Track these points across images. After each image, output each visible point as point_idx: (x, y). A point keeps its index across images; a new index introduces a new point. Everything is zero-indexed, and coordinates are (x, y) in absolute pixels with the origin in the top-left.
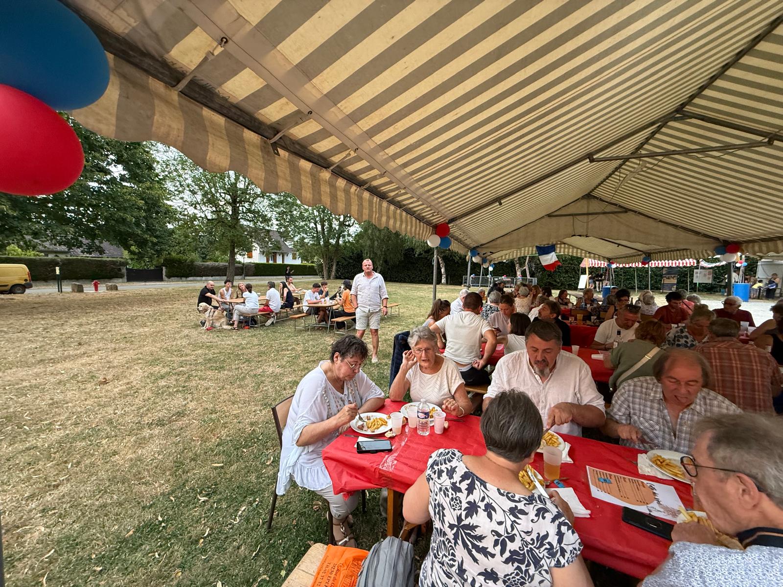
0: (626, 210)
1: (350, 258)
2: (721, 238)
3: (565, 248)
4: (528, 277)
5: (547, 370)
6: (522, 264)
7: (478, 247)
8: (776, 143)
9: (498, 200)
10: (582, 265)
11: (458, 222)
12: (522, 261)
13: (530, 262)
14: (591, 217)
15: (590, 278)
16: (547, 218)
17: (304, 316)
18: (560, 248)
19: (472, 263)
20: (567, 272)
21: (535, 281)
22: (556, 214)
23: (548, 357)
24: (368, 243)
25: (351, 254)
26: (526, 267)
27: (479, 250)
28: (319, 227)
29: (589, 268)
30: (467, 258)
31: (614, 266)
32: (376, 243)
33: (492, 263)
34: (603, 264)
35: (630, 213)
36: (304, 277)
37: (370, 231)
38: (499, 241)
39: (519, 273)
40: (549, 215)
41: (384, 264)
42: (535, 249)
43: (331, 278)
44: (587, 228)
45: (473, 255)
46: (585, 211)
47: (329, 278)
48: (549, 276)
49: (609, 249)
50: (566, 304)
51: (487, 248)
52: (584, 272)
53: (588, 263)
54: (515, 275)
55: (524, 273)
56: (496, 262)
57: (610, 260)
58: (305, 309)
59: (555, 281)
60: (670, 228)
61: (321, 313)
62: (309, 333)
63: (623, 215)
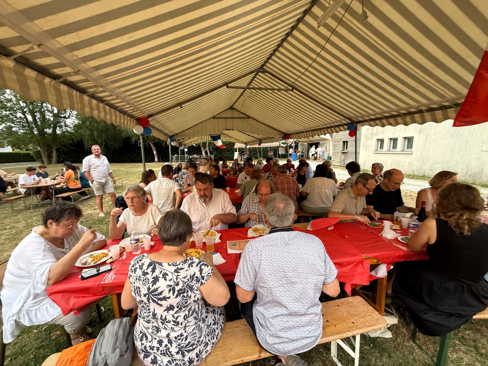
0: (249, 117)
1: (71, 145)
2: (284, 132)
3: (225, 137)
4: (209, 155)
5: (208, 199)
6: (205, 148)
7: (174, 135)
8: (294, 90)
9: (180, 104)
10: (235, 147)
11: (155, 117)
12: (204, 144)
13: (209, 145)
14: (234, 119)
15: (239, 154)
16: (212, 120)
17: (22, 197)
18: (223, 137)
19: (172, 146)
20: (228, 151)
21: (213, 156)
22: (218, 116)
23: (207, 193)
24: (88, 132)
25: (71, 142)
26: (207, 149)
27: (175, 138)
28: (30, 118)
29: (238, 148)
30: (168, 143)
31: (248, 147)
32: (95, 133)
33: (186, 146)
34: (243, 146)
35: (250, 119)
36: (18, 163)
37: (88, 123)
38: (187, 132)
39: (203, 153)
40: (214, 117)
41: (105, 149)
42: (210, 138)
43: (53, 162)
44: (233, 126)
45: (172, 141)
46: (230, 116)
47: (50, 162)
48: (220, 153)
49: (245, 138)
50: (227, 167)
51: (180, 136)
52: (236, 151)
53: (238, 145)
54: (201, 154)
55: (206, 153)
56: (189, 146)
57: (246, 144)
58: (23, 191)
59: (223, 156)
60: (266, 127)
61: (43, 192)
62: (32, 211)
63: (247, 119)
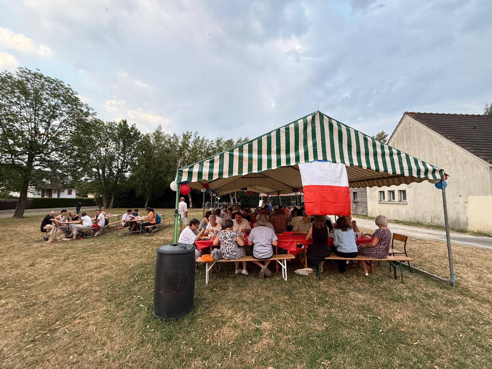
0: (267, 177)
3: (251, 188)
4: (237, 202)
6: (233, 195)
10: (260, 196)
12: (233, 194)
13: (237, 194)
15: (263, 202)
18: (249, 188)
20: (254, 199)
21: (240, 204)
22: (244, 177)
23: (240, 219)
26: (235, 197)
28: (101, 172)
29: (263, 197)
30: (210, 194)
31: (270, 196)
33: (219, 196)
34: (266, 195)
39: (232, 200)
40: (242, 177)
45: (214, 193)
46: (255, 176)
49: (266, 189)
52: (261, 200)
53: (262, 195)
54: (230, 201)
55: (234, 200)
56: (222, 195)
57: (268, 194)
59: (249, 204)
60: (280, 183)
